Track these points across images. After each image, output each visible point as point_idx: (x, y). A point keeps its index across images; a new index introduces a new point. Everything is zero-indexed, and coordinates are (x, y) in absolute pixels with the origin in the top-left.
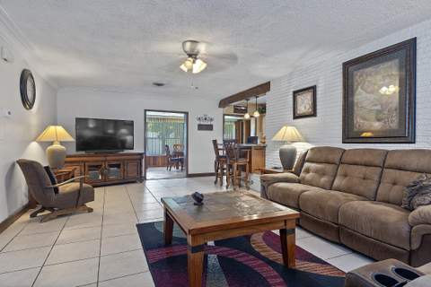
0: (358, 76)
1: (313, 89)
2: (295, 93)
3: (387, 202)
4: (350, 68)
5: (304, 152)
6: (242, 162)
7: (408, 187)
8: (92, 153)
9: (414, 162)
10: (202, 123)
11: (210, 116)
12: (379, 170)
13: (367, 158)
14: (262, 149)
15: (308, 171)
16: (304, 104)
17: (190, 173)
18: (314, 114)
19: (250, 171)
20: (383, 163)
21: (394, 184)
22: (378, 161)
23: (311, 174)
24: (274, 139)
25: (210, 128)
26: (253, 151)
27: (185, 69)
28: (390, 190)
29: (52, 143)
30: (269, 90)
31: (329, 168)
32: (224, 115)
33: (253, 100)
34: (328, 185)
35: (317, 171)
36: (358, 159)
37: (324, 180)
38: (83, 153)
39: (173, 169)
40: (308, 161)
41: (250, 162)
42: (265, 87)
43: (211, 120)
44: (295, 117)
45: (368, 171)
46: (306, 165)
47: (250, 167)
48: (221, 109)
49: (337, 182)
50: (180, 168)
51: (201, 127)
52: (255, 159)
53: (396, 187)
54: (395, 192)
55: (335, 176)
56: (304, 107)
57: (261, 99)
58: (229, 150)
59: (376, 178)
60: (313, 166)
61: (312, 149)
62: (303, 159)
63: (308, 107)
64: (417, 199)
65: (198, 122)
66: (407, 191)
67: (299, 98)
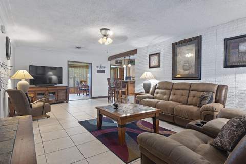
0: (179, 50)
1: (159, 54)
2: (150, 56)
3: (191, 104)
4: (175, 46)
5: (155, 84)
6: (124, 90)
7: (200, 97)
8: (38, 86)
9: (201, 88)
10: (99, 69)
11: (103, 65)
12: (188, 91)
13: (183, 87)
14: (133, 83)
15: (157, 93)
16: (154, 61)
17: (93, 96)
18: (159, 66)
19: (128, 95)
20: (190, 88)
21: (194, 97)
22: (188, 88)
23: (159, 94)
24: (141, 78)
25: (103, 72)
26: (129, 84)
27: (102, 43)
28: (192, 100)
29: (20, 80)
30: (136, 53)
31: (167, 91)
32: (111, 65)
33: (128, 58)
34: (167, 99)
35: (162, 93)
36: (179, 87)
37: (165, 97)
38: (34, 86)
39: (81, 95)
40: (158, 88)
41: (127, 90)
42: (134, 52)
43: (104, 67)
44: (150, 67)
45: (184, 92)
46: (157, 90)
47: (128, 93)
48: (109, 62)
49: (171, 98)
50: (85, 94)
51: (99, 71)
52: (130, 88)
53: (195, 98)
54: (194, 100)
55: (170, 95)
56: (154, 63)
57: (132, 57)
58: (117, 84)
59: (187, 95)
60: (160, 90)
61: (159, 83)
62: (155, 88)
63: (156, 62)
64: (203, 102)
65: (97, 69)
66: (199, 100)
67: (152, 58)
